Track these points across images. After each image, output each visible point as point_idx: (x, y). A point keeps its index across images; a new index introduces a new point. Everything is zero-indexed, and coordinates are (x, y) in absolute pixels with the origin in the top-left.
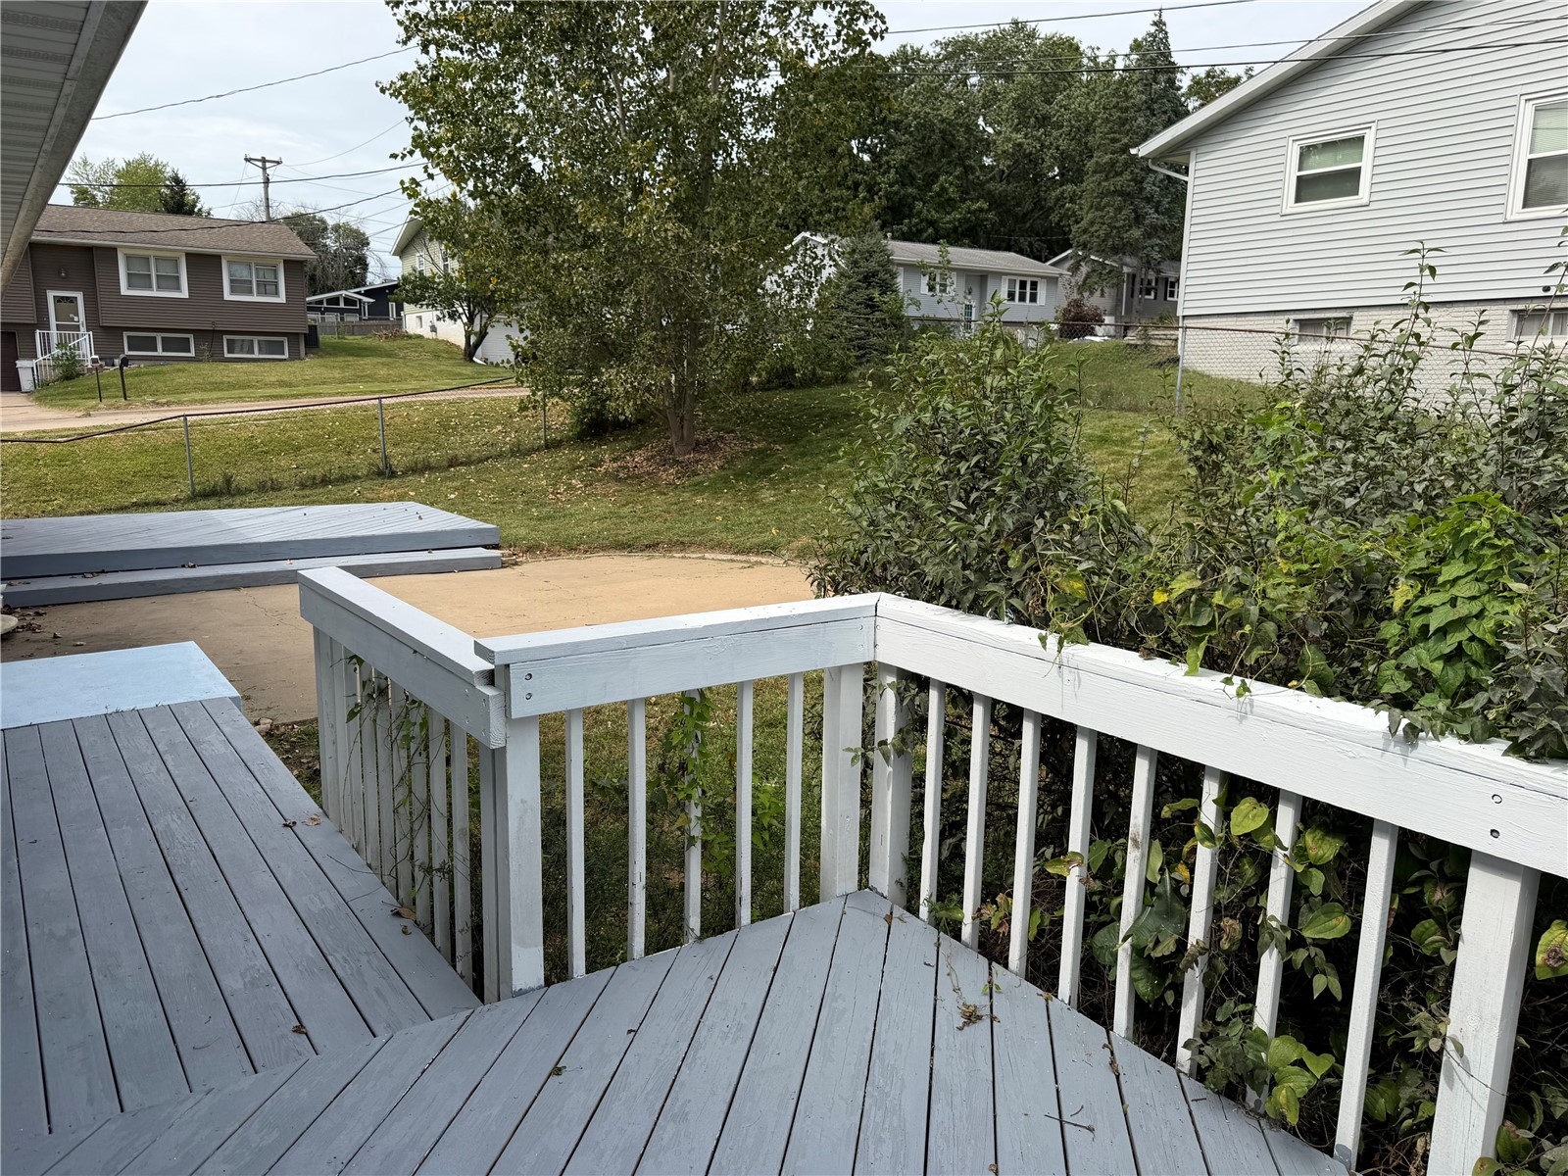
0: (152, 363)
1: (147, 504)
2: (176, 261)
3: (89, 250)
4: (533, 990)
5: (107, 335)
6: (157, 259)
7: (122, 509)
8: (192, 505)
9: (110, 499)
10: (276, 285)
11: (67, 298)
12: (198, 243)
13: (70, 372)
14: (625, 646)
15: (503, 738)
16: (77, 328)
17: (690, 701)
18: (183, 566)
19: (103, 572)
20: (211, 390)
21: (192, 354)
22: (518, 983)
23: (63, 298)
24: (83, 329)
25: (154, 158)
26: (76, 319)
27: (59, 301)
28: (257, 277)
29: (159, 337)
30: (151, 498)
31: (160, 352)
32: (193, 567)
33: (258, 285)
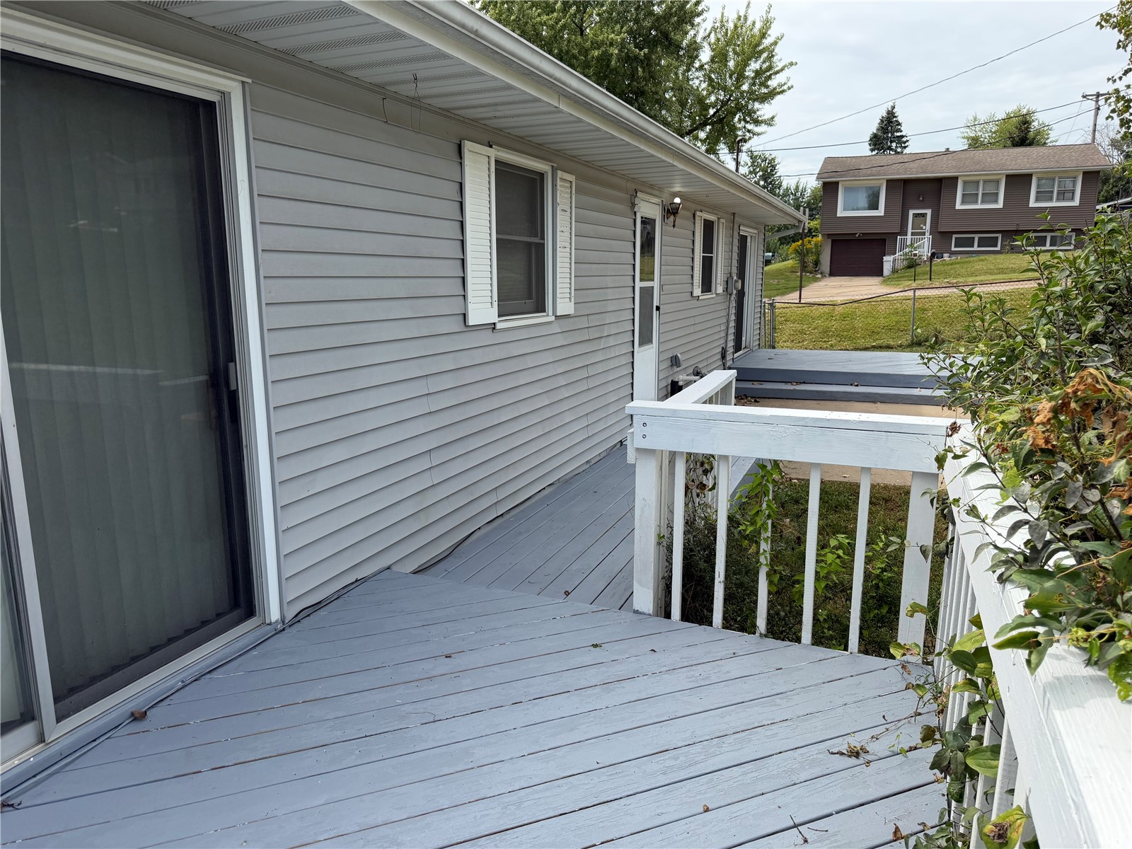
0: (967, 255)
1: (881, 347)
2: (997, 182)
3: (939, 180)
4: (645, 614)
5: (942, 238)
6: (985, 182)
7: (866, 349)
8: (908, 349)
9: (861, 342)
10: (1073, 192)
11: (921, 214)
12: (1017, 167)
13: (912, 264)
14: (708, 418)
15: (634, 458)
16: (924, 234)
17: (763, 467)
18: (851, 385)
19: (804, 383)
20: (996, 274)
21: (998, 248)
22: (636, 606)
23: (918, 214)
24: (927, 234)
25: (1027, 107)
26: (924, 228)
27: (916, 217)
28: (1059, 187)
29: (977, 237)
30: (884, 344)
31: (976, 248)
32: (857, 385)
33: (1058, 193)
